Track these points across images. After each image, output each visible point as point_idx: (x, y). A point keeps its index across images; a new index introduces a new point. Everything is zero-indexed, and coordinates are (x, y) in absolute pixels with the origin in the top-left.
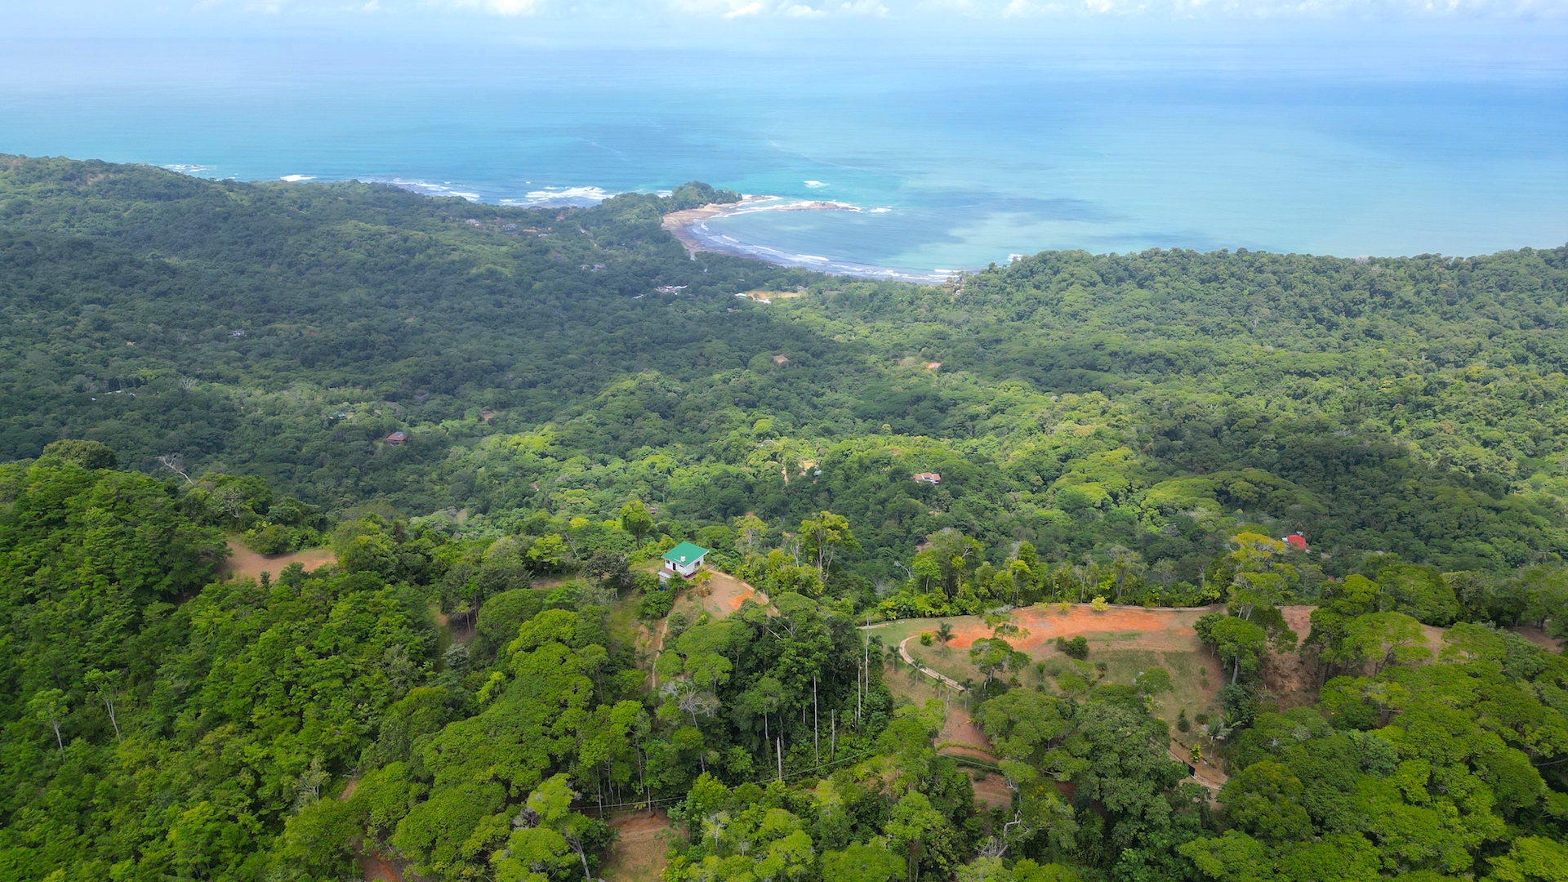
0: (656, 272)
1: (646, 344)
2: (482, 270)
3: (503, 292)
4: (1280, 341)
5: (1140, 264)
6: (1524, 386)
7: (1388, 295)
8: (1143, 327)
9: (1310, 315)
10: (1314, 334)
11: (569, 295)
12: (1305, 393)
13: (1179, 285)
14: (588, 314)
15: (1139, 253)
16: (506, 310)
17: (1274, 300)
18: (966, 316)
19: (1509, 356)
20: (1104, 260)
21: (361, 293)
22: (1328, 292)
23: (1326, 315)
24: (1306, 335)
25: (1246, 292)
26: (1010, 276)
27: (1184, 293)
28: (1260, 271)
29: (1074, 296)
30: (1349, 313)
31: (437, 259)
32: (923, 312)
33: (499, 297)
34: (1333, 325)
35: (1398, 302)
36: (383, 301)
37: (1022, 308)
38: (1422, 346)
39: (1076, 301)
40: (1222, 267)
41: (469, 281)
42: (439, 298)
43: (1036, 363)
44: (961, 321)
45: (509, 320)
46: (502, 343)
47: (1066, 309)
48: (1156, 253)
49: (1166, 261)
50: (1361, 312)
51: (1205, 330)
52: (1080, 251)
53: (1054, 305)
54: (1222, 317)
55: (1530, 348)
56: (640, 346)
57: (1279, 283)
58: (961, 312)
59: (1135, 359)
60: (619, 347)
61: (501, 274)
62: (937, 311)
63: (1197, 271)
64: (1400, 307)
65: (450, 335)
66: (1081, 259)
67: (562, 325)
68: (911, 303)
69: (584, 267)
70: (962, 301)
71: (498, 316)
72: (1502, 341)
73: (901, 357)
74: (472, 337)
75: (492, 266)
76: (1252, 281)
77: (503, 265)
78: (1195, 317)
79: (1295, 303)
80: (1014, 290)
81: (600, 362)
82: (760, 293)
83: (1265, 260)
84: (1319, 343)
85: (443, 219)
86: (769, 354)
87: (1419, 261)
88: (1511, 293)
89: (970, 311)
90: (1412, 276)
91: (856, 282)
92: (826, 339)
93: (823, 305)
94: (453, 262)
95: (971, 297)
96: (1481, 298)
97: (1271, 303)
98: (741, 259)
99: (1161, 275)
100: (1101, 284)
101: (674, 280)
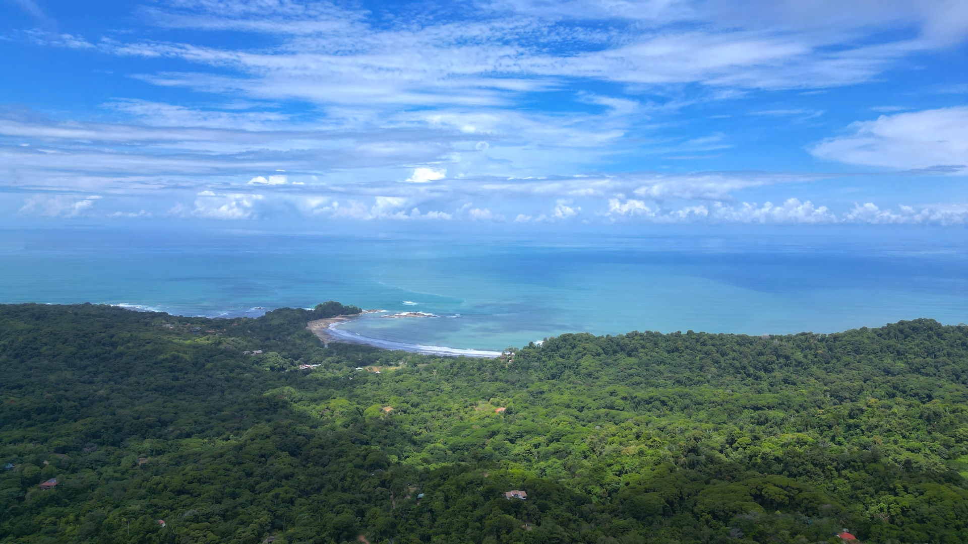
0: (299, 355)
2: (168, 356)
3: (181, 370)
4: (730, 388)
5: (627, 341)
7: (787, 358)
8: (638, 381)
9: (742, 371)
10: (749, 383)
11: (232, 371)
12: (766, 420)
13: (654, 354)
14: (244, 383)
15: (625, 335)
16: (181, 382)
17: (717, 362)
18: (518, 376)
20: (603, 339)
21: (68, 374)
22: (750, 357)
23: (752, 372)
24: (745, 384)
25: (698, 358)
26: (543, 350)
27: (659, 360)
28: (704, 344)
29: (587, 362)
30: (766, 370)
31: (135, 350)
32: (487, 375)
33: (177, 374)
34: (758, 377)
36: (82, 380)
37: (554, 370)
39: (590, 366)
40: (680, 343)
41: (156, 363)
42: (129, 376)
43: (572, 406)
44: (514, 380)
45: (182, 389)
46: (170, 405)
47: (584, 371)
48: (636, 334)
49: (643, 340)
50: (774, 369)
51: (679, 382)
52: (587, 334)
53: (575, 368)
55: (895, 388)
58: (514, 374)
59: (640, 402)
60: (264, 405)
61: (182, 358)
62: (497, 374)
63: (664, 345)
64: (796, 366)
65: (129, 400)
66: (588, 338)
67: (223, 392)
68: (479, 369)
69: (246, 353)
70: (514, 367)
71: (173, 387)
72: (874, 384)
73: (477, 405)
74: (148, 402)
75: (176, 353)
76: (700, 351)
77: (185, 353)
78: (670, 375)
79: (731, 364)
80: (547, 359)
81: (247, 416)
82: (373, 367)
83: (706, 337)
84: (756, 389)
85: (146, 324)
86: (379, 406)
87: (801, 337)
88: (862, 355)
89: (519, 374)
90: (798, 346)
91: (440, 357)
92: (422, 394)
93: (418, 372)
94: (146, 351)
95: (519, 365)
96: (845, 359)
97: (716, 364)
98: (360, 346)
99: (642, 348)
100: (604, 355)
101: (312, 361)
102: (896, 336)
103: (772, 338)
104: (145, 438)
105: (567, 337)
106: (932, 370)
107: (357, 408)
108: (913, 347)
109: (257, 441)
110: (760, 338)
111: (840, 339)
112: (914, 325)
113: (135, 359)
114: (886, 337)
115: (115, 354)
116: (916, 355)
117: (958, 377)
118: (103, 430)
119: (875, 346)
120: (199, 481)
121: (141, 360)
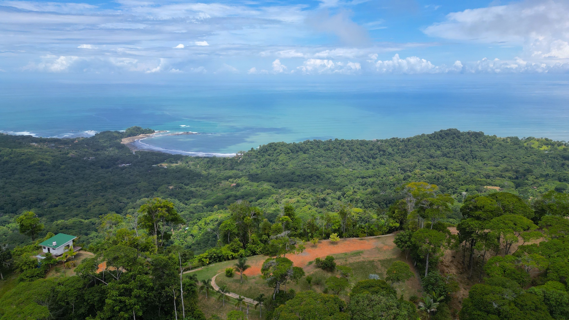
0: (118, 159)
1: (112, 186)
2: (36, 162)
3: (46, 170)
4: (353, 168)
5: (303, 145)
6: (434, 175)
7: (384, 151)
8: (308, 166)
9: (361, 159)
10: (364, 165)
11: (77, 169)
12: (366, 183)
13: (317, 152)
14: (86, 176)
15: (303, 142)
16: (46, 177)
17: (349, 155)
18: (245, 167)
19: (425, 167)
20: (291, 145)
22: (366, 151)
23: (366, 159)
24: (361, 166)
25: (339, 153)
26: (259, 152)
27: (320, 155)
28: (343, 146)
29: (282, 158)
30: (373, 158)
32: (228, 167)
33: (43, 172)
34: (369, 162)
35: (387, 153)
37: (265, 163)
38: (399, 166)
40: (331, 145)
41: (30, 166)
42: (14, 174)
43: (272, 181)
44: (243, 169)
45: (48, 181)
46: (42, 190)
47: (280, 162)
48: (308, 142)
49: (312, 144)
50: (377, 157)
51: (328, 166)
52: (283, 142)
53: (276, 161)
54: (333, 161)
55: (431, 164)
56: (109, 187)
57: (350, 149)
58: (242, 166)
59: (306, 177)
60: (99, 188)
61: (46, 163)
62: (233, 166)
63: (323, 147)
64: (388, 155)
65: (17, 188)
66: (283, 145)
67: (73, 181)
68: (223, 163)
69: (85, 158)
70: (243, 162)
71: (42, 180)
72: (422, 163)
73: (221, 183)
74: (29, 189)
75: (41, 160)
76: (341, 149)
77: (47, 159)
78: (324, 162)
79: (356, 156)
80: (261, 157)
81: (90, 194)
82: (163, 164)
83: (344, 142)
84: (366, 168)
85: (20, 143)
86: (166, 185)
87: (392, 140)
88: (421, 148)
89: (246, 165)
90: (390, 145)
91: (201, 158)
92: (190, 179)
93: (188, 166)
94: (23, 159)
95: (246, 160)
96: (412, 150)
97: (348, 156)
98: (154, 153)
99: (311, 149)
100: (292, 153)
101: (126, 162)
102: (438, 138)
103: (378, 141)
104: (30, 208)
105: (272, 144)
106: (452, 155)
107: (154, 187)
108: (445, 143)
109: (97, 206)
110: (372, 141)
111: (411, 140)
112: (447, 132)
113: (16, 164)
114: (433, 138)
115: (3, 162)
116: (446, 147)
117: (464, 158)
118: (5, 205)
119: (427, 143)
120: (66, 228)
121: (20, 165)
